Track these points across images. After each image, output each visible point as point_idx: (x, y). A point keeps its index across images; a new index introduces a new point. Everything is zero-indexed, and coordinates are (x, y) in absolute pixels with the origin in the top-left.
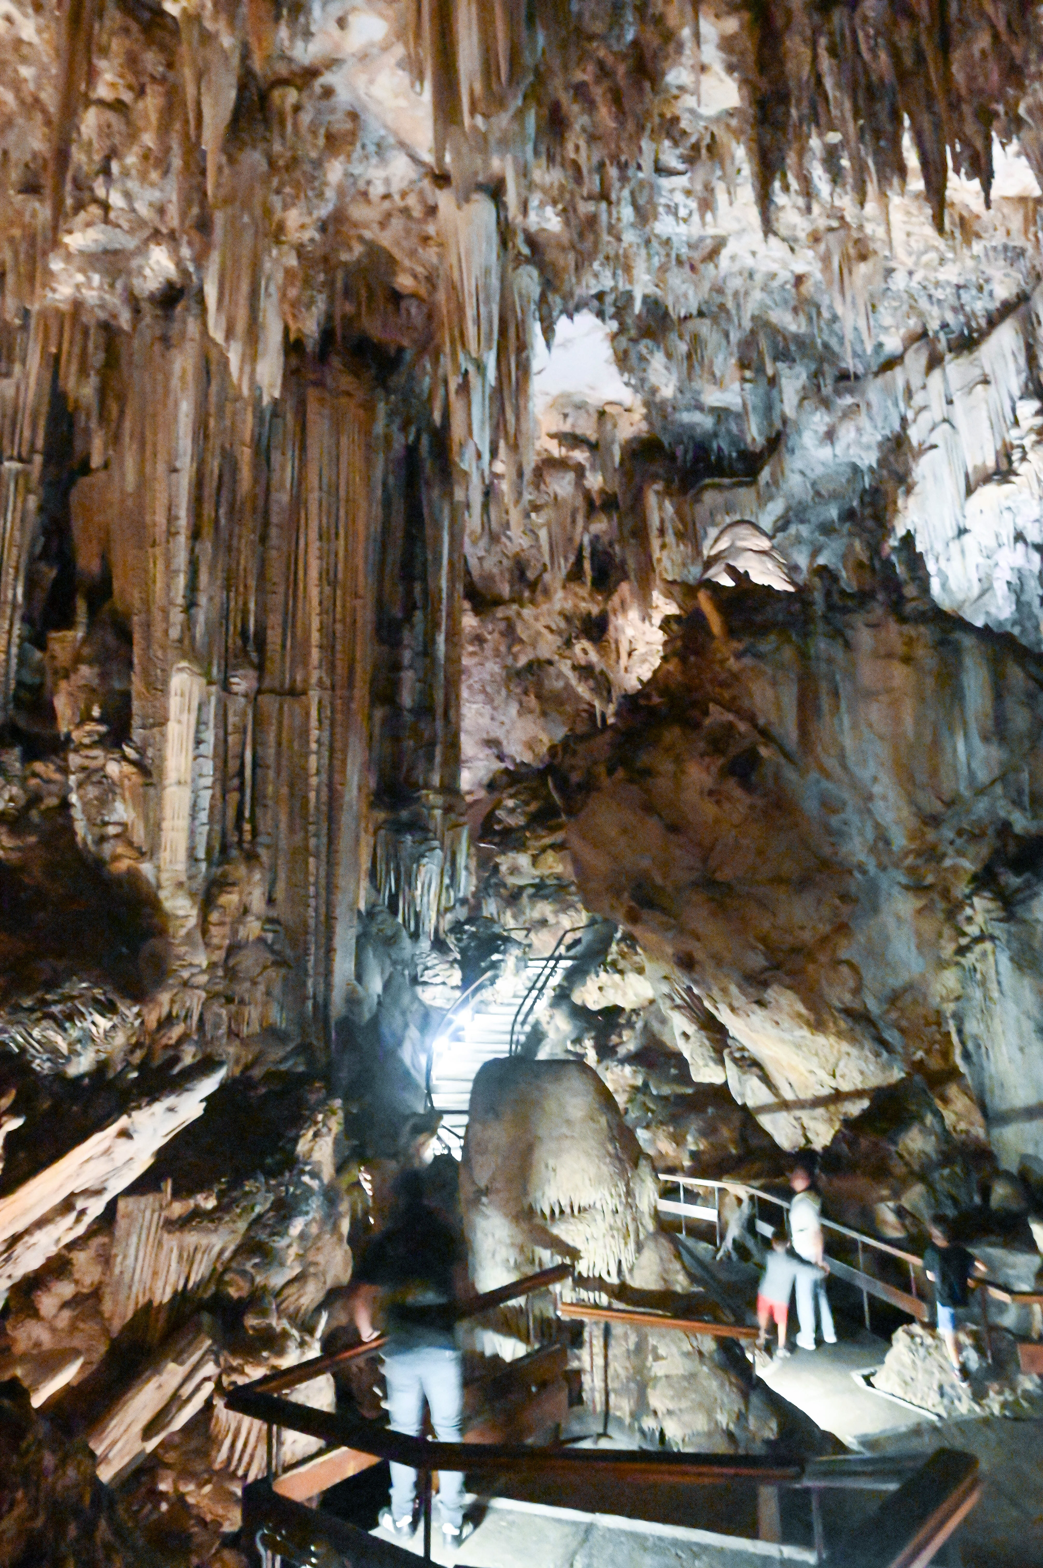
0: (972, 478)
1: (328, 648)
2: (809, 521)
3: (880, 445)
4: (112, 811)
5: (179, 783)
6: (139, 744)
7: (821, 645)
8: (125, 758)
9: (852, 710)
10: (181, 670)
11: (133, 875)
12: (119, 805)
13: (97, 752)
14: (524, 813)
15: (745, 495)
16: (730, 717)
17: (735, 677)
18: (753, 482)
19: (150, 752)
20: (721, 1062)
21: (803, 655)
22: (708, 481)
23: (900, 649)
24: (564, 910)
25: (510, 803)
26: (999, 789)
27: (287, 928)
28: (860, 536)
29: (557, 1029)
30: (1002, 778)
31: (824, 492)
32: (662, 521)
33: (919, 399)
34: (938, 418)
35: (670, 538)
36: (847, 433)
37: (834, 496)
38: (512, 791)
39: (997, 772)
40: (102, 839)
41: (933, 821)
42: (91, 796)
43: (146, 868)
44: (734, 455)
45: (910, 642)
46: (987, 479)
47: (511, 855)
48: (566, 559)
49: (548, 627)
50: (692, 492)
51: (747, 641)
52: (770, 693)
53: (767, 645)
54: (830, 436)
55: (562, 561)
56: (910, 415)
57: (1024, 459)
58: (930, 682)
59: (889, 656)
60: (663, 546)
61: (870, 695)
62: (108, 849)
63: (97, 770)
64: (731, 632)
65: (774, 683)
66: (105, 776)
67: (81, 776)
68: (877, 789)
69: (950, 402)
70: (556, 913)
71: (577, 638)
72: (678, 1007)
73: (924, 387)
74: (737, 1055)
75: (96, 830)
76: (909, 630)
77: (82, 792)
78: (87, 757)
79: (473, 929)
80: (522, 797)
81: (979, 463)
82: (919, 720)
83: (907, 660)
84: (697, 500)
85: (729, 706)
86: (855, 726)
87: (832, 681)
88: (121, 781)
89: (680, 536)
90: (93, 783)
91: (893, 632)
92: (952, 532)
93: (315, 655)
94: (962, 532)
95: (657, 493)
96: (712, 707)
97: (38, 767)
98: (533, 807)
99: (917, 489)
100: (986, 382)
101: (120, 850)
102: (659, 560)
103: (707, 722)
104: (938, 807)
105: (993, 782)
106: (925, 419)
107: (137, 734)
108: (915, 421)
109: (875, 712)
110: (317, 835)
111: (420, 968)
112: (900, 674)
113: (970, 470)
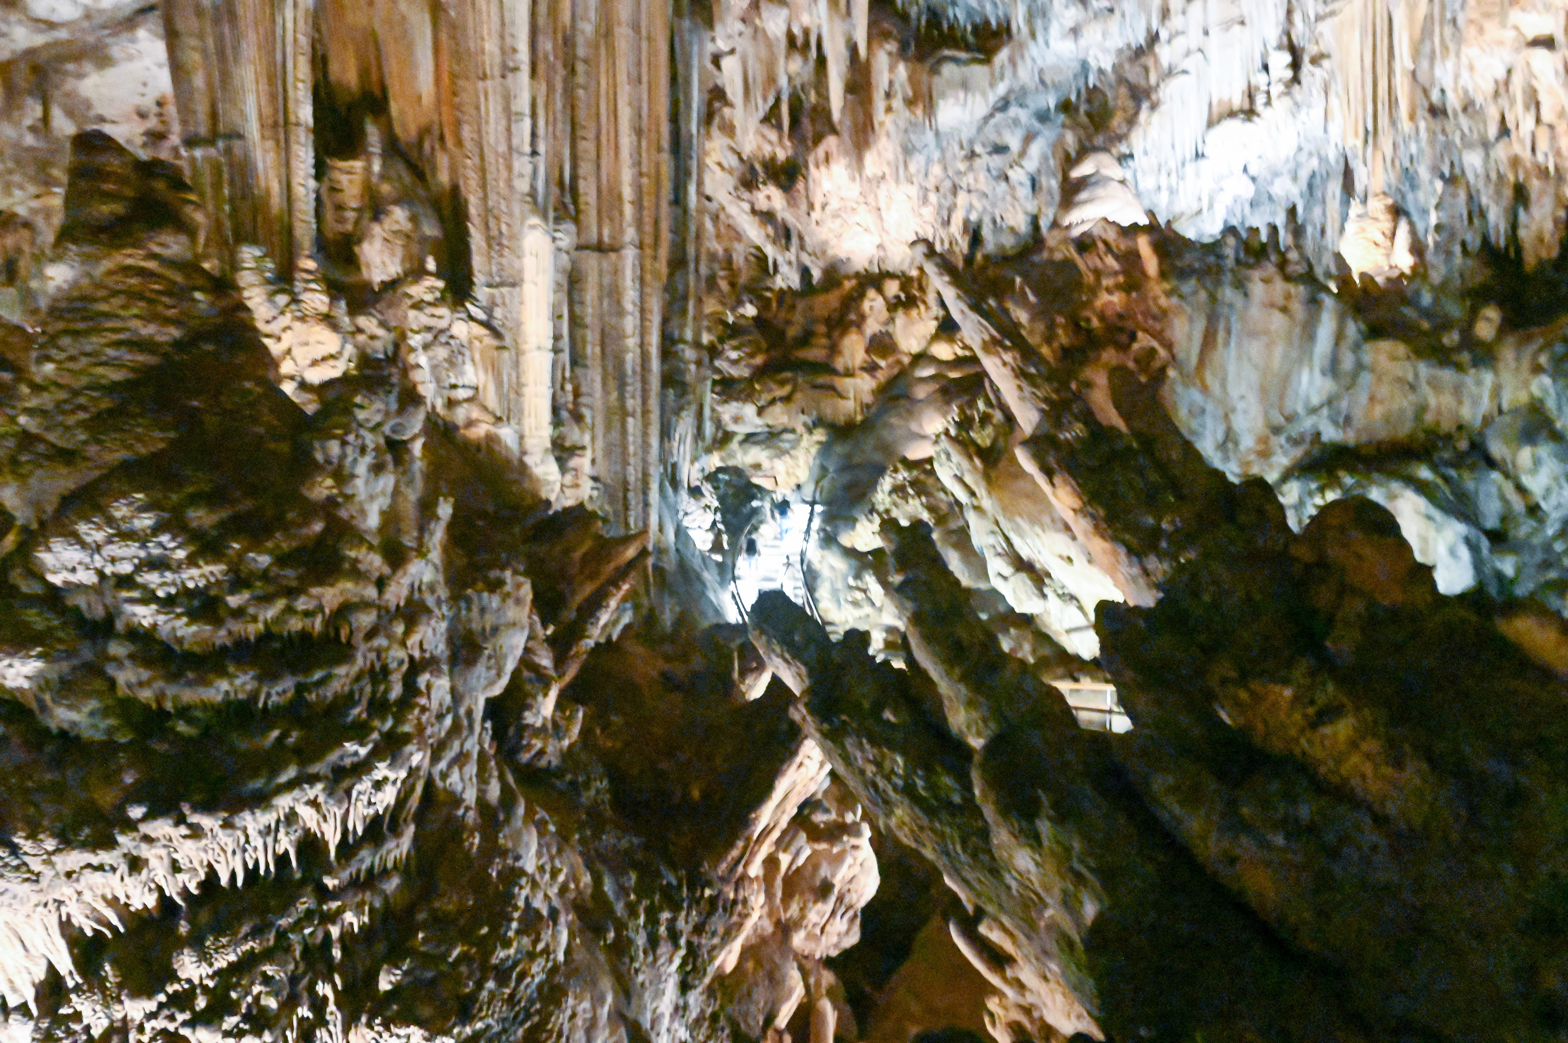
0: (1215, 110)
1: (638, 204)
2: (1027, 106)
3: (1120, 51)
4: (462, 373)
5: (539, 348)
6: (484, 304)
7: (1228, 293)
8: (471, 318)
9: (1239, 344)
10: (533, 227)
11: (491, 439)
12: (469, 368)
13: (443, 311)
14: (748, 366)
15: (978, 71)
16: (1155, 344)
17: (1164, 313)
18: (988, 61)
19: (498, 313)
20: (1044, 596)
21: (1213, 298)
22: (947, 52)
23: (1280, 301)
24: (778, 456)
25: (734, 355)
26: (1325, 411)
27: (605, 485)
28: (1072, 128)
29: (832, 568)
30: (1330, 402)
31: (1048, 81)
32: (891, 83)
33: (1176, 21)
34: (1194, 46)
35: (897, 103)
36: (1092, 34)
37: (1056, 87)
38: (734, 343)
39: (1324, 397)
40: (451, 404)
41: (1276, 430)
42: (440, 358)
43: (507, 434)
44: (969, 28)
45: (1288, 296)
46: (1232, 114)
47: (734, 404)
48: (765, 99)
49: (719, 164)
50: (931, 61)
51: (1174, 282)
52: (1186, 328)
53: (1188, 286)
54: (1075, 32)
55: (760, 101)
56: (1164, 35)
57: (1268, 103)
58: (1297, 330)
59: (1272, 305)
60: (889, 109)
61: (1253, 334)
62: (460, 415)
63: (442, 331)
64: (1163, 275)
65: (1191, 320)
66: (452, 337)
67: (429, 337)
68: (1240, 406)
69: (1206, 33)
70: (771, 458)
71: (764, 183)
72: (999, 554)
73: (1184, 13)
74: (1060, 592)
75: (446, 393)
76: (1292, 288)
77: (431, 353)
78: (433, 316)
79: (727, 477)
80: (747, 350)
81: (1226, 98)
82: (1285, 357)
83: (1284, 310)
84: (935, 70)
85: (1158, 335)
86: (1239, 358)
87: (1228, 320)
88: (470, 342)
89: (910, 103)
90: (442, 344)
91: (1279, 286)
92: (1190, 153)
93: (628, 210)
94: (1199, 156)
95: (890, 54)
96: (1140, 335)
97: (362, 321)
98: (759, 360)
99: (1163, 108)
100: (1242, 23)
101: (476, 414)
102: (882, 124)
103: (1136, 346)
104: (1281, 420)
105: (1322, 406)
106: (1180, 43)
107: (481, 292)
108: (1169, 41)
109: (1255, 348)
110: (633, 397)
111: (681, 514)
112: (1278, 320)
113: (1215, 102)
